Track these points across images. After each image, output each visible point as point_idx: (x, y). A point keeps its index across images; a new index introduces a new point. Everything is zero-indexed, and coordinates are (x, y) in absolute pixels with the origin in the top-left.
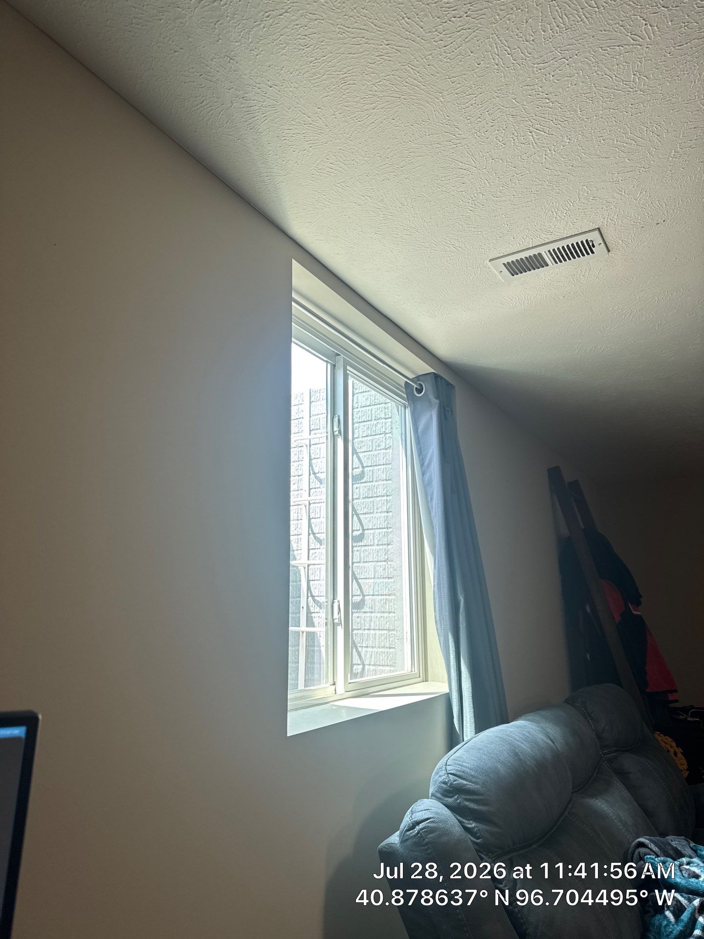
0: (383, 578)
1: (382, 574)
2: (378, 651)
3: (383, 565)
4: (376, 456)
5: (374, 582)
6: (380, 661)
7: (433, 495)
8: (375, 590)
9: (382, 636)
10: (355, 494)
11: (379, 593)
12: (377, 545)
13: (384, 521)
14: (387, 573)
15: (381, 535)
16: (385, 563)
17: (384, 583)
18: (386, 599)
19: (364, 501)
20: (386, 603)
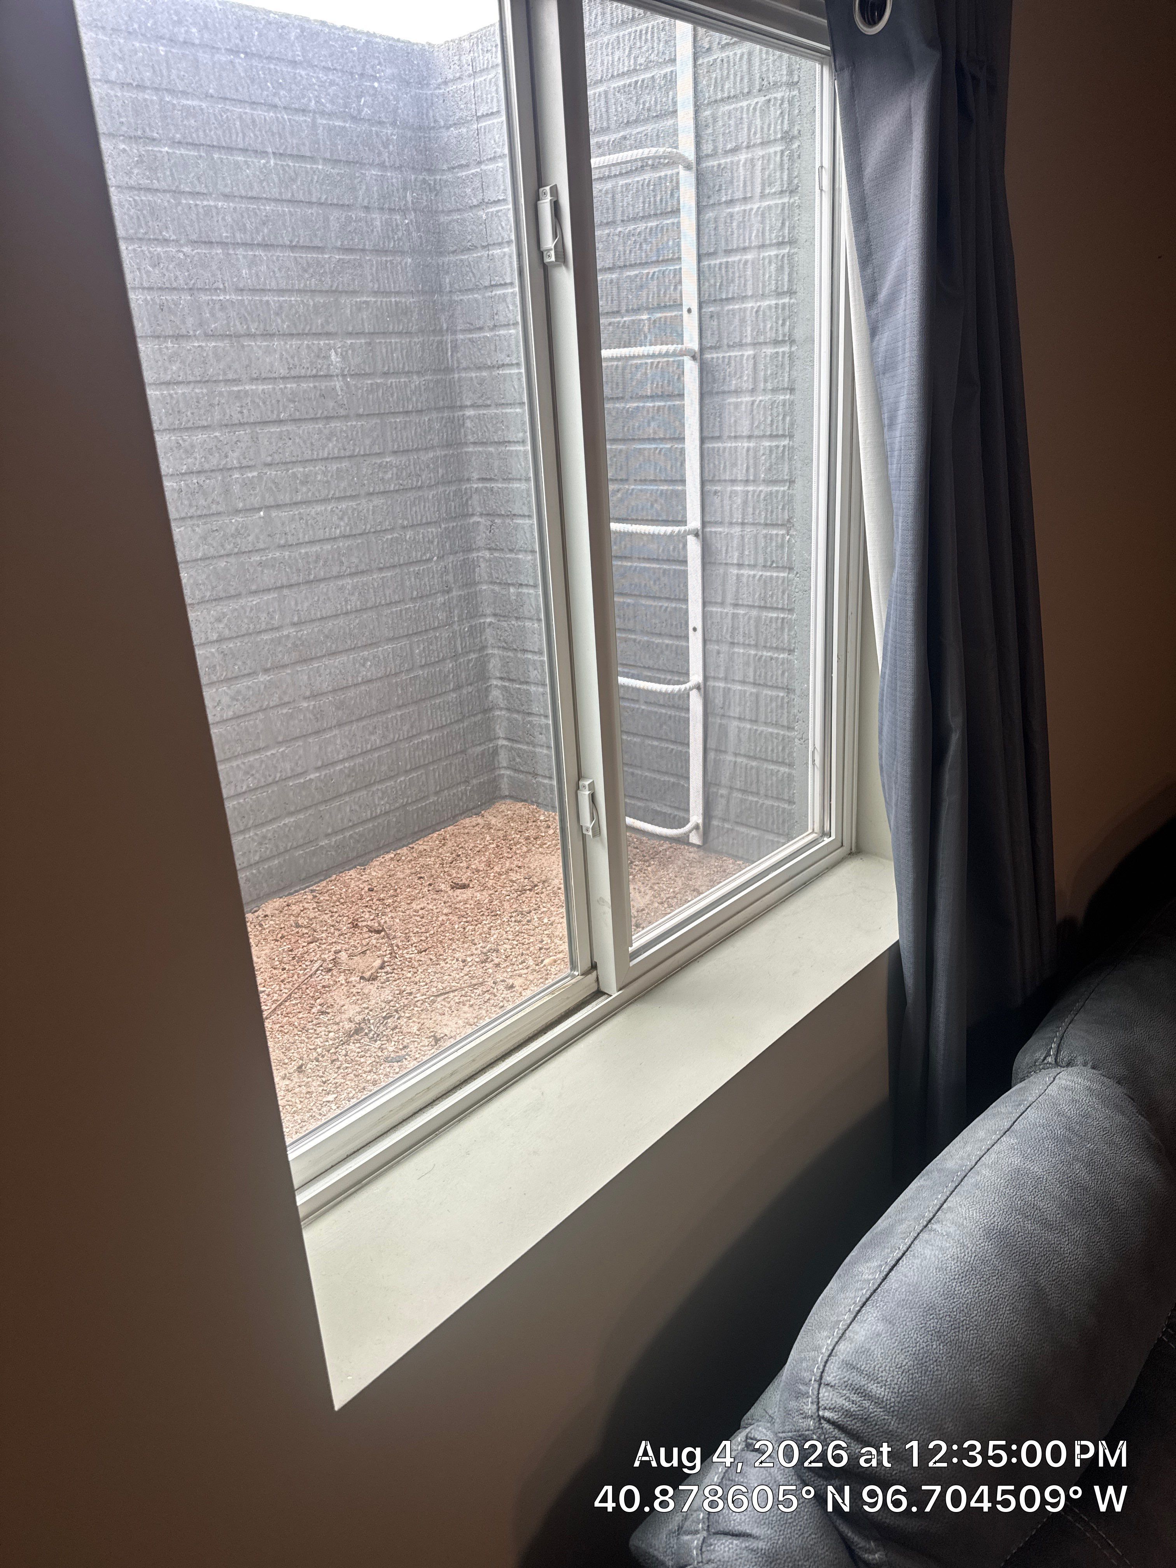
0: (777, 567)
1: (774, 559)
2: (762, 732)
3: (777, 535)
4: (763, 215)
5: (754, 576)
6: (766, 751)
7: (896, 410)
8: (757, 596)
9: (771, 700)
10: (709, 333)
11: (766, 602)
12: (764, 481)
13: (780, 418)
14: (786, 555)
15: (774, 456)
16: (782, 532)
17: (780, 582)
18: (783, 619)
19: (732, 354)
20: (782, 629)
